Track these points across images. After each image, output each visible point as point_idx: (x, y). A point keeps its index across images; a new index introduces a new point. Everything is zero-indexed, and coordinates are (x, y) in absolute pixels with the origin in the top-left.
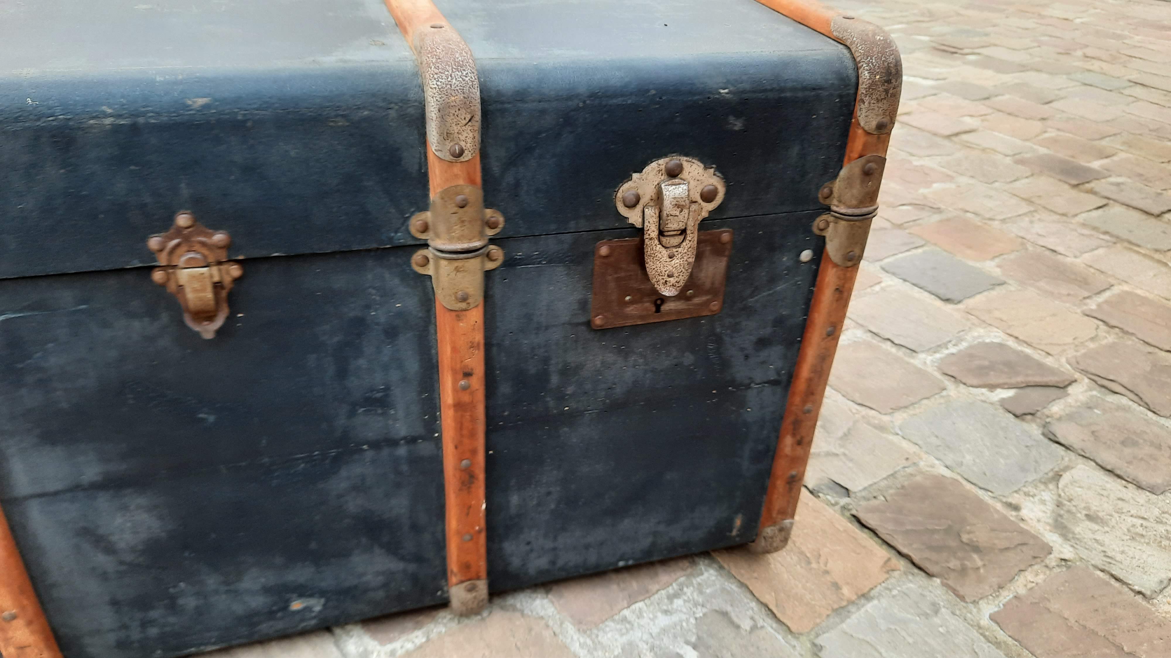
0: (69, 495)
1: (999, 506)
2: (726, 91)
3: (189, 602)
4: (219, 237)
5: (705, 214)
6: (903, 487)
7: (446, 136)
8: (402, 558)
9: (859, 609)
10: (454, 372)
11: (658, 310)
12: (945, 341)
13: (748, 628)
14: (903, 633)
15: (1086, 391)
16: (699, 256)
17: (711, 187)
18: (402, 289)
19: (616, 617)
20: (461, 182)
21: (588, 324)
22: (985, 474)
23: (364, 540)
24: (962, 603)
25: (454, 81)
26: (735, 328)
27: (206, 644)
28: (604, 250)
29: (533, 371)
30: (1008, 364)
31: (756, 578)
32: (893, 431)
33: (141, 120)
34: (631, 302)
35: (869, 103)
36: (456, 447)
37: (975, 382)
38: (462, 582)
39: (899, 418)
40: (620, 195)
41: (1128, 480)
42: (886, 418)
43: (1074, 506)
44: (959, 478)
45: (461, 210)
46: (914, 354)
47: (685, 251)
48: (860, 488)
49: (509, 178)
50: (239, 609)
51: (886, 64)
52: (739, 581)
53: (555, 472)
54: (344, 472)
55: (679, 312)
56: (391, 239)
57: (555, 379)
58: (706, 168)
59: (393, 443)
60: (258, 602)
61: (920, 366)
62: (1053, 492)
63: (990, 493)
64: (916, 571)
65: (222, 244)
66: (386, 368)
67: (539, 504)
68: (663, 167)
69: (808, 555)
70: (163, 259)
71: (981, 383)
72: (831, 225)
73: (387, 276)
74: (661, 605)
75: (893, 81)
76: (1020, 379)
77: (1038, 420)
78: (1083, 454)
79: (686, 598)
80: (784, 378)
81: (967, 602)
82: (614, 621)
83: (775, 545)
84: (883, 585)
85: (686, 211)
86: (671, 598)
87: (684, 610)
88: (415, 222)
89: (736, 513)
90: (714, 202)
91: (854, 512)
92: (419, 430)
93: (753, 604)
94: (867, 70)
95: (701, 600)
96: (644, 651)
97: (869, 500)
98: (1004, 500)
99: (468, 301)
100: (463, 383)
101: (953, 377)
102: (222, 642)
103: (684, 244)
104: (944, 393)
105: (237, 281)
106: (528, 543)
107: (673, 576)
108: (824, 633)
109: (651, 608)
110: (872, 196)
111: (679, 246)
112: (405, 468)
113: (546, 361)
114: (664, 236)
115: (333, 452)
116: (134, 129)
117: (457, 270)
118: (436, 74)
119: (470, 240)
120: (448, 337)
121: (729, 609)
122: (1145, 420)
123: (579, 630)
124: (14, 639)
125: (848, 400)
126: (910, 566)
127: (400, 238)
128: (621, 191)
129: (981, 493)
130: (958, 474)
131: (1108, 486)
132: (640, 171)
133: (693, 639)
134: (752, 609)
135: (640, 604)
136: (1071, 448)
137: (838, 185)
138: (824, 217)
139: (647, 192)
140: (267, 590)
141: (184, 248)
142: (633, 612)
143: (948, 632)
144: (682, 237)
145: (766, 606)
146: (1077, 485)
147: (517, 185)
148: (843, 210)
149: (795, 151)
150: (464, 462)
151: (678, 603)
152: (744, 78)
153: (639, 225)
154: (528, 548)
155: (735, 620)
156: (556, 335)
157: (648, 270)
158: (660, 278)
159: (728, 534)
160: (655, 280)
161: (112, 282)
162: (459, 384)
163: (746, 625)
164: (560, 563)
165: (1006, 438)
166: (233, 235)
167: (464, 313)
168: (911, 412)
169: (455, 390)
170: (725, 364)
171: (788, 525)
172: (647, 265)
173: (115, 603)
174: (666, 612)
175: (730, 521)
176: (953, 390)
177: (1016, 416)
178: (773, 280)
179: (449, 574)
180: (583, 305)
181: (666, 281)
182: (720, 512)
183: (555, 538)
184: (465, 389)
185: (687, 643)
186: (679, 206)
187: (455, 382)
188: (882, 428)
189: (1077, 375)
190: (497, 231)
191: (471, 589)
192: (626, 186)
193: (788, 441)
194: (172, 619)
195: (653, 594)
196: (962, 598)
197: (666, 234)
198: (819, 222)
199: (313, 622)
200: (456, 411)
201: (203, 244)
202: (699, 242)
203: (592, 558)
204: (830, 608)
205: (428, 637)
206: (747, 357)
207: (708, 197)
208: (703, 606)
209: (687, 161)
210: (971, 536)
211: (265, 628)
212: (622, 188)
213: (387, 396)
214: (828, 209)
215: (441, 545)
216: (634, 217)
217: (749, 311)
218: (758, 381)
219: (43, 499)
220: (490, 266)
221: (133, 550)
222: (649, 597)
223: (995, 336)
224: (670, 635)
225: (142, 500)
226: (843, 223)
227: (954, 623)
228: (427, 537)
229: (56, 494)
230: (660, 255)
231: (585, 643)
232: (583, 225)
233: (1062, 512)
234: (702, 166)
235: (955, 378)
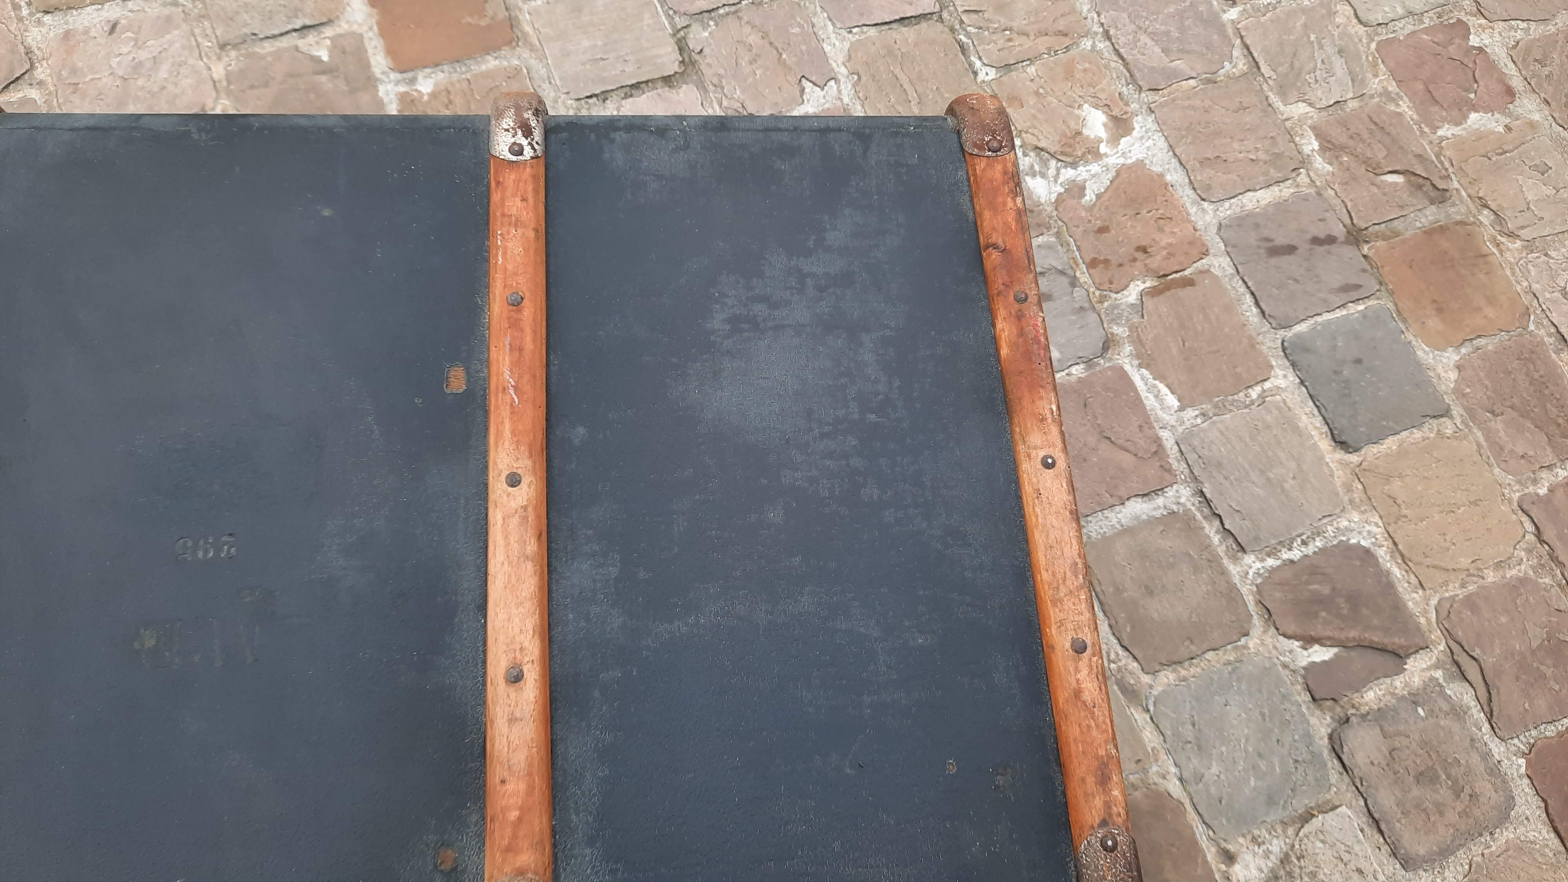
1: (1211, 853)
12: (1294, 534)
15: (1429, 669)
22: (1220, 802)
30: (1354, 600)
32: (1144, 705)
37: (1291, 629)
39: (1164, 680)
41: (1388, 840)
42: (1146, 680)
43: (1301, 868)
44: (1187, 802)
46: (1240, 554)
61: (1236, 580)
62: (1287, 840)
63: (1211, 833)
71: (1299, 632)
76: (1353, 634)
77: (1338, 709)
78: (1359, 786)
98: (1224, 845)
101: (1268, 610)
104: (1243, 641)
122: (1472, 740)
125: (1114, 634)
129: (1200, 830)
130: (1189, 794)
131: (1357, 848)
136: (1350, 772)
146: (1321, 837)
165: (1278, 741)
168: (1183, 673)
176: (1256, 638)
177: (1314, 699)
188: (1133, 696)
189: (1436, 634)
223: (1369, 533)
233: (1282, 873)
235: (1270, 615)
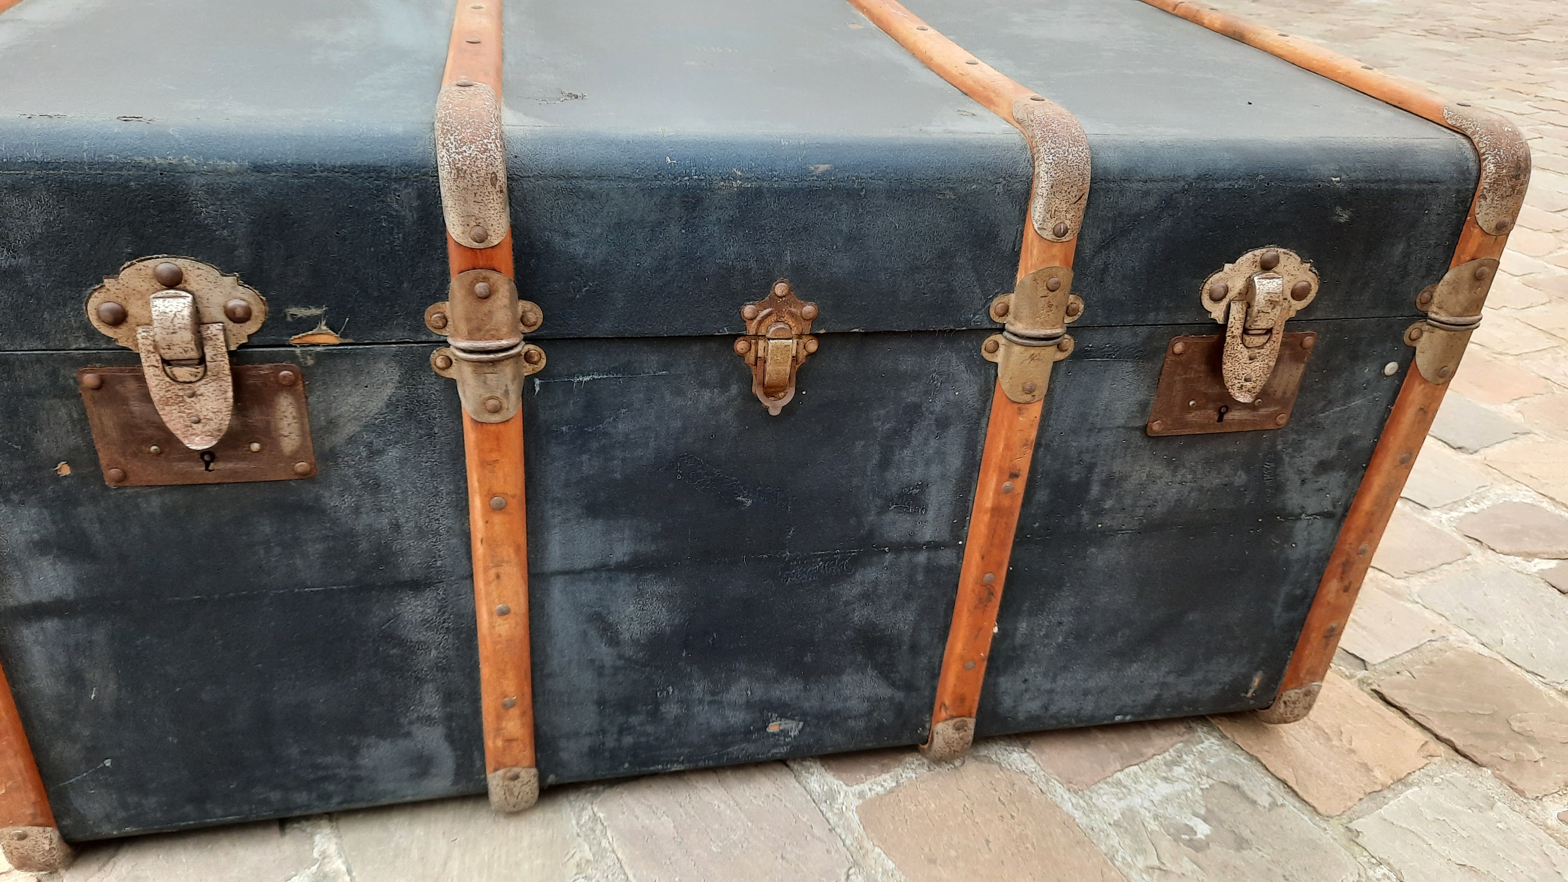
0: (592, 575)
1: (1553, 694)
2: (1338, 179)
3: (671, 710)
4: (809, 309)
5: (1292, 314)
6: (1431, 663)
7: (1051, 213)
8: (893, 684)
9: (1396, 796)
10: (1001, 470)
11: (1220, 419)
12: (1462, 498)
13: (1267, 805)
14: (1454, 825)
16: (1279, 360)
17: (1305, 283)
18: (965, 376)
19: (1110, 780)
20: (1057, 264)
21: (1144, 429)
22: (1532, 656)
23: (860, 658)
24: (1522, 799)
25: (1071, 156)
26: (1298, 446)
27: (672, 762)
28: (1179, 347)
29: (1074, 478)
30: (1545, 530)
31: (1267, 751)
32: (1411, 599)
33: (765, 184)
34: (1197, 407)
35: (1492, 200)
36: (983, 558)
37: (1506, 549)
38: (952, 717)
39: (1417, 584)
40: (1207, 287)
42: (1400, 583)
44: (1500, 657)
45: (1051, 294)
46: (1425, 510)
47: (1268, 353)
48: (1380, 660)
49: (1098, 262)
50: (717, 723)
51: (1515, 157)
52: (1247, 752)
53: (1072, 599)
54: (858, 577)
55: (1241, 422)
56: (968, 321)
57: (1095, 490)
58: (1302, 262)
59: (915, 547)
60: (737, 718)
63: (1540, 679)
64: (1460, 758)
65: (811, 315)
66: (928, 463)
67: (1046, 636)
68: (1258, 258)
69: (1327, 731)
70: (752, 328)
71: (1516, 550)
72: (1425, 335)
73: (954, 360)
74: (1158, 772)
75: (1522, 176)
76: (1563, 548)
79: (1187, 767)
80: (1339, 510)
81: (1528, 798)
82: (1107, 783)
83: (1296, 712)
84: (1422, 770)
85: (1279, 308)
86: (1170, 764)
87: (1187, 779)
88: (997, 304)
89: (1257, 669)
90: (1305, 301)
91: (1375, 687)
92: (945, 535)
93: (1269, 780)
94: (1493, 163)
95: (1205, 770)
96: (1148, 819)
97: (1391, 675)
98: (1559, 687)
99: (1034, 394)
100: (1007, 484)
101: (1476, 540)
102: (689, 762)
103: (1268, 345)
104: (1469, 559)
105: (810, 355)
106: (1026, 681)
107: (1169, 741)
108: (1358, 818)
109: (1148, 773)
110: (1477, 305)
111: (1261, 347)
112: (920, 577)
113: (1091, 468)
114: (1248, 334)
115: (854, 552)
116: (758, 193)
117: (1032, 357)
118: (1053, 148)
119: (1053, 326)
120: (1003, 432)
121: (1241, 782)
123: (1069, 790)
124: (505, 731)
126: (1452, 752)
127: (978, 320)
128: (1209, 282)
129: (1529, 678)
130: (1499, 653)
132: (1234, 262)
133: (1203, 811)
134: (1269, 785)
135: (1135, 768)
137: (1441, 289)
138: (1418, 325)
139: (1237, 285)
140: (749, 705)
141: (773, 318)
142: (1128, 775)
143: (1508, 828)
144: (1267, 337)
145: (1285, 783)
147: (1105, 270)
148: (1444, 318)
149: (1399, 249)
150: (987, 575)
151: (1178, 771)
152: (1358, 165)
153: (1220, 321)
154: (1023, 686)
155: (1250, 794)
156: (1108, 439)
157: (1224, 371)
158: (1236, 381)
159: (1243, 695)
160: (1230, 383)
161: (696, 348)
162: (1003, 486)
163: (1264, 801)
164: (1053, 709)
165: (1553, 616)
166: (820, 308)
167: (1027, 406)
168: (1431, 579)
169: (997, 492)
170: (1279, 488)
171: (1316, 688)
172: (1224, 367)
173: (601, 703)
174: (1166, 779)
175: (1248, 678)
176: (1478, 555)
177: (1562, 592)
178: (1349, 394)
179: (936, 707)
180: (1144, 406)
181: (1242, 386)
182: (1238, 667)
183: (1054, 680)
184: (1008, 491)
185: (1196, 815)
186: (1273, 303)
187: (999, 482)
188: (1396, 594)
190: (1076, 318)
191: (957, 729)
192: (1216, 276)
193: (1332, 587)
194: (650, 729)
195: (1149, 759)
196: (1521, 793)
197: (1251, 332)
198: (1413, 330)
199: (784, 750)
200: (992, 516)
201: (792, 315)
202: (1283, 344)
203: (1089, 706)
204: (1362, 792)
205: (897, 782)
206: (1303, 482)
207: (1298, 294)
208: (1208, 777)
209: (1284, 253)
210: (1523, 724)
211: (736, 750)
212: (1211, 279)
213: (922, 492)
214: (1425, 316)
215: (935, 674)
216: (1217, 312)
217: (1316, 428)
218: (1310, 512)
219: (567, 577)
220: (1060, 356)
221: (635, 642)
222: (1145, 761)
223: (1524, 496)
224: (1174, 804)
225: (660, 588)
226: (1442, 332)
227: (1516, 820)
228: (924, 660)
229: (581, 572)
230: (1240, 356)
231: (1078, 803)
232: (1163, 317)
234: (1299, 259)
235: (1481, 542)
